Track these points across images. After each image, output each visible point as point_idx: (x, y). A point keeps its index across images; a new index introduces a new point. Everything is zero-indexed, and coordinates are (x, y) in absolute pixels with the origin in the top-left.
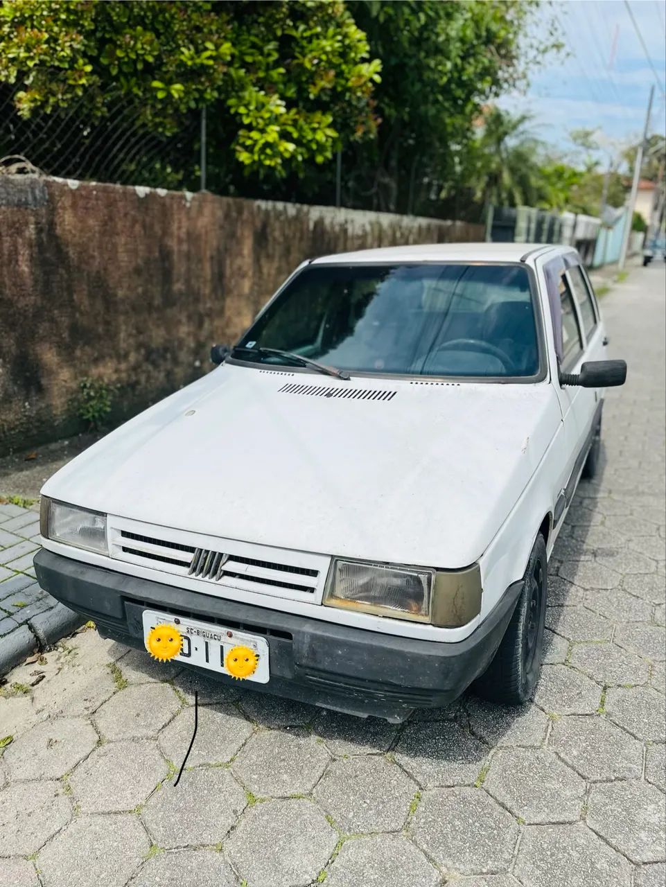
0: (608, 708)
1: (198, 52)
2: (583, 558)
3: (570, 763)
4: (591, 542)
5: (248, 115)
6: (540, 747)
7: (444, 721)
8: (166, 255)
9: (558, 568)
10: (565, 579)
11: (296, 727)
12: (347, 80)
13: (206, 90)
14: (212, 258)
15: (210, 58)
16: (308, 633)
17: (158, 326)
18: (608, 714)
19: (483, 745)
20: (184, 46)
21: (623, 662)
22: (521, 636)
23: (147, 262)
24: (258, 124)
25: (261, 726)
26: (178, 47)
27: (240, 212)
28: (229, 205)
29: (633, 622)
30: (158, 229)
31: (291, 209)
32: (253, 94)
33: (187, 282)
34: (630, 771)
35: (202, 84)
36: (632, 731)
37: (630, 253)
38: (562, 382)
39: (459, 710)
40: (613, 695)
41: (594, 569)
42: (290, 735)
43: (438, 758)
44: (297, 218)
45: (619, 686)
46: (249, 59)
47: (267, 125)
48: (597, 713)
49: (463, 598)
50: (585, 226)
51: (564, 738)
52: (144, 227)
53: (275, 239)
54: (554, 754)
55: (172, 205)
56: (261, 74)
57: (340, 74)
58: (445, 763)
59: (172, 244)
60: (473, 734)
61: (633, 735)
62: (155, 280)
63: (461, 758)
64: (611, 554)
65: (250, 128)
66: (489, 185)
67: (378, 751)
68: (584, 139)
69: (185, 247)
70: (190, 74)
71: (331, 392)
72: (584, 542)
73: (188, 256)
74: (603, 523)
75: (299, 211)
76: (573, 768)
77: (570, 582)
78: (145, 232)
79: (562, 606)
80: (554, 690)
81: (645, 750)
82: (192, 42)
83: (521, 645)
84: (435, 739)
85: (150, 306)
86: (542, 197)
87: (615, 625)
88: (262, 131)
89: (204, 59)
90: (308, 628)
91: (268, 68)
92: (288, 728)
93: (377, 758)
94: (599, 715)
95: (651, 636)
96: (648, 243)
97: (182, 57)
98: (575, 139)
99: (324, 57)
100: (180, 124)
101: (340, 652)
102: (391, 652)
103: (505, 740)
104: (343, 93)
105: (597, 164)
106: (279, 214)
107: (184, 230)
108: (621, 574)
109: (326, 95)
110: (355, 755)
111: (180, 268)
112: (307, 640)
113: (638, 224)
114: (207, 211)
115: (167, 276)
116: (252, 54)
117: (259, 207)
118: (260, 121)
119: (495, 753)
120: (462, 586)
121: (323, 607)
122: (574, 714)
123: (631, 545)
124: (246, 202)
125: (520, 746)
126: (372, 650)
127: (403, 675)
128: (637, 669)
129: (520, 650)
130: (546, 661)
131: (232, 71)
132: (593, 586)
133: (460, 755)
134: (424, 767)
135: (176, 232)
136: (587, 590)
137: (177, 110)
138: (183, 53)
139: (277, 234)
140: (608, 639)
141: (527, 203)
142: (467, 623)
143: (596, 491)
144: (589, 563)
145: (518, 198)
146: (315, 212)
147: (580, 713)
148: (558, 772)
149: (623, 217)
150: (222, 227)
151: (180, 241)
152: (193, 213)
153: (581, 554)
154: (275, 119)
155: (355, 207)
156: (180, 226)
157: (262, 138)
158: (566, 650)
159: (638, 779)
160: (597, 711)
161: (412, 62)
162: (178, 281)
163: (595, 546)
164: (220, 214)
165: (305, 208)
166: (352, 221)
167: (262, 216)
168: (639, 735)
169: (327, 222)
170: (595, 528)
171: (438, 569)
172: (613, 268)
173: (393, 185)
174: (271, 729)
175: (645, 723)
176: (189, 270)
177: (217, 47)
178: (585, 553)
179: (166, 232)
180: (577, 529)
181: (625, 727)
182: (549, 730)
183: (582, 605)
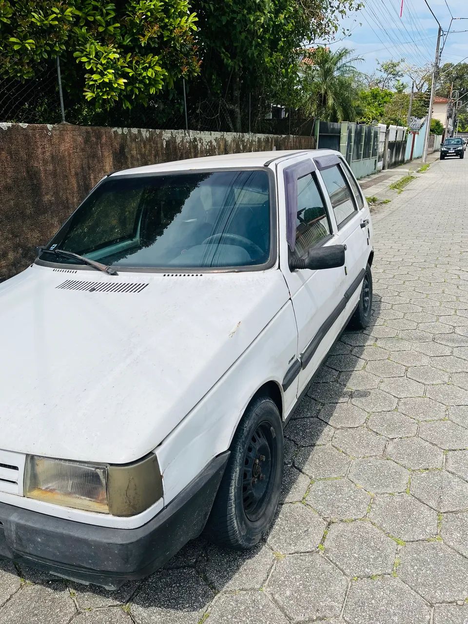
0: (327, 544)
1: (46, 15)
2: (341, 400)
3: (281, 603)
4: (352, 386)
5: (89, 62)
6: (259, 589)
7: (184, 567)
8: (33, 174)
9: (320, 410)
10: (323, 421)
11: (56, 581)
12: (171, 32)
13: (55, 44)
14: (77, 174)
15: (56, 19)
16: (14, 522)
17: (32, 230)
18: (326, 551)
19: (212, 589)
20: (34, 12)
21: (349, 497)
22: (233, 498)
23: (16, 181)
24: (97, 68)
25: (27, 581)
26: (30, 12)
27: (99, 137)
28: (88, 132)
29: (367, 457)
30: (23, 154)
31: (145, 133)
32: (93, 47)
33: (56, 194)
34: (331, 610)
35: (52, 40)
36: (341, 567)
37: (431, 149)
38: (292, 268)
39: (201, 555)
40: (335, 530)
41: (348, 409)
42: (49, 589)
43: (168, 607)
44: (150, 140)
45: (342, 521)
46: (91, 19)
47: (105, 69)
48: (317, 550)
49: (135, 489)
50: (395, 133)
51: (283, 578)
52: (10, 153)
53: (132, 156)
54: (270, 595)
55: (34, 135)
56: (101, 29)
57: (164, 27)
58: (172, 611)
59: (38, 165)
60: (206, 579)
61: (343, 571)
62: (25, 194)
63: (188, 605)
64: (364, 394)
65: (92, 72)
66: (319, 106)
67: (118, 603)
68: (391, 69)
69: (50, 167)
70: (40, 32)
71: (95, 288)
72: (345, 385)
73: (54, 174)
74: (364, 368)
75: (152, 135)
76: (282, 609)
77: (326, 423)
78: (11, 158)
79: (314, 445)
80: (286, 529)
81: (350, 585)
82: (42, 8)
83: (234, 506)
84: (171, 587)
85: (23, 215)
86: (360, 114)
87: (353, 460)
88: (102, 74)
89: (51, 20)
90: (14, 518)
91: (108, 24)
92: (50, 582)
93: (115, 610)
94: (318, 552)
95: (379, 469)
96: (445, 142)
97: (33, 20)
98: (386, 70)
99: (149, 14)
100: (37, 71)
101: (39, 540)
102: (78, 540)
103: (231, 585)
104: (169, 41)
105: (404, 87)
106: (134, 138)
107: (48, 154)
108: (368, 413)
109: (154, 42)
110: (98, 608)
111: (48, 183)
112: (13, 528)
113: (436, 129)
114: (68, 138)
115: (36, 190)
116: (94, 15)
117: (115, 132)
118: (99, 66)
119: (219, 598)
120: (133, 478)
121: (25, 499)
122: (297, 553)
123: (382, 386)
124: (103, 130)
125: (242, 590)
126: (63, 538)
127: (91, 560)
128: (361, 502)
129: (233, 509)
130: (287, 500)
131: (76, 30)
132: (343, 426)
133: (188, 603)
134: (153, 617)
135: (41, 156)
136: (338, 429)
137: (32, 60)
138: (34, 17)
139: (134, 152)
140: (344, 475)
141: (347, 118)
142: (145, 510)
143: (365, 340)
144: (345, 404)
145: (339, 115)
146: (167, 134)
147: (302, 551)
148: (268, 614)
149: (425, 124)
150: (83, 150)
151: (45, 162)
152: (55, 140)
153: (340, 396)
154: (112, 64)
155: (202, 129)
156: (43, 151)
157: (100, 79)
158: (306, 488)
159: (336, 617)
160: (317, 548)
161: (239, 17)
162: (47, 194)
163: (354, 389)
164: (80, 139)
165: (158, 131)
166: (201, 139)
167: (119, 140)
168: (348, 571)
169: (178, 140)
170: (357, 372)
171: (111, 465)
172: (418, 161)
173: (238, 110)
174: (36, 584)
175: (355, 558)
176: (56, 185)
177: (62, 11)
178: (343, 395)
179: (30, 156)
180: (343, 374)
181: (337, 563)
182: (272, 571)
183: (330, 444)
